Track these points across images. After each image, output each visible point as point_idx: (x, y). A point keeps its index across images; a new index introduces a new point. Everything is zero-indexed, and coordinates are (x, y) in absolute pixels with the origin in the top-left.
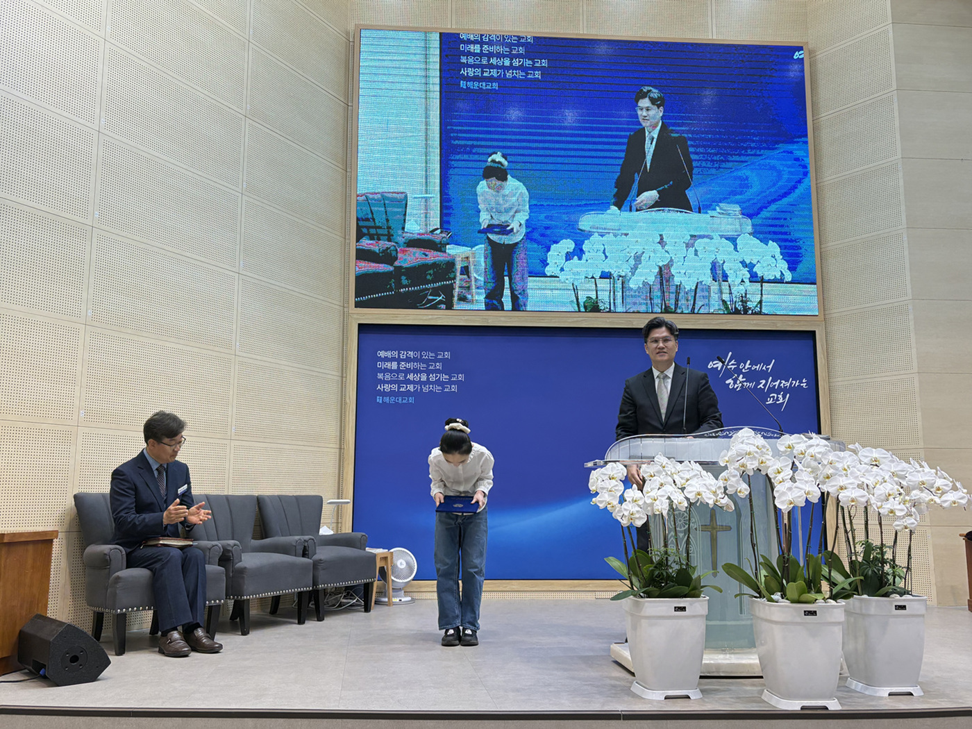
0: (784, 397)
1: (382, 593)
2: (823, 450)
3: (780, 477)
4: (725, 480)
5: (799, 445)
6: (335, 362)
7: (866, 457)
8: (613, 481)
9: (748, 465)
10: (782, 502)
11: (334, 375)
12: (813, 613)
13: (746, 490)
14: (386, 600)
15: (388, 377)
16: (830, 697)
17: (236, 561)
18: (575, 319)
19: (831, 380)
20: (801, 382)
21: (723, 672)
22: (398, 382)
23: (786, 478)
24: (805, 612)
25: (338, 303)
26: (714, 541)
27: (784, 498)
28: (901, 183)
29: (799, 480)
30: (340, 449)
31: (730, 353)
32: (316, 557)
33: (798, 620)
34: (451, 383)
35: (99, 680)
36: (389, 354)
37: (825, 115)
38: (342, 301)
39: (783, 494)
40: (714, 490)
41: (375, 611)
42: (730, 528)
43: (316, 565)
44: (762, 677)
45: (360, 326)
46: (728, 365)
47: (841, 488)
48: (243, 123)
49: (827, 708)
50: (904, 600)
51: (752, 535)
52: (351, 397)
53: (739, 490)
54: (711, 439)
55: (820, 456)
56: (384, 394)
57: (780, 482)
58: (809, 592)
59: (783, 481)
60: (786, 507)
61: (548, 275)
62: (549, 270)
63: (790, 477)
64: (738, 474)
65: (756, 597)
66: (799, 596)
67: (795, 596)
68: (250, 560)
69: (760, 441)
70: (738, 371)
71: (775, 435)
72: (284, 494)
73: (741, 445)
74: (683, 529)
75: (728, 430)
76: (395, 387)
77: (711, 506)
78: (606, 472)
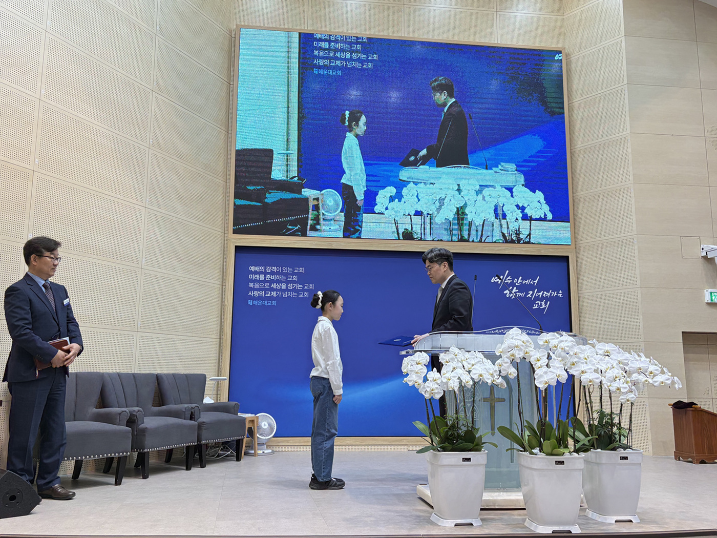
0: (546, 304)
1: (250, 446)
2: (570, 344)
3: (539, 364)
4: (500, 365)
5: (553, 341)
6: (217, 274)
7: (601, 349)
8: (419, 365)
9: (516, 355)
10: (540, 382)
11: (216, 284)
12: (562, 463)
13: (514, 373)
14: (253, 452)
15: (257, 286)
16: (573, 524)
17: (139, 423)
18: (396, 245)
19: (580, 292)
20: (559, 293)
21: (498, 506)
22: (265, 290)
23: (543, 364)
24: (556, 462)
25: (220, 230)
26: (492, 408)
27: (542, 379)
28: (630, 150)
29: (552, 366)
30: (220, 339)
31: (507, 271)
32: (200, 420)
33: (551, 468)
34: (304, 290)
35: (31, 514)
36: (258, 269)
37: (577, 100)
38: (223, 229)
39: (541, 376)
40: (492, 373)
41: (245, 460)
42: (503, 400)
43: (200, 426)
44: (525, 509)
45: (236, 247)
46: (505, 280)
47: (583, 372)
48: (151, 96)
49: (571, 532)
50: (626, 453)
51: (519, 405)
52: (229, 299)
53: (509, 373)
54: (491, 335)
55: (568, 349)
56: (254, 298)
57: (539, 368)
58: (559, 448)
59: (541, 367)
60: (542, 386)
61: (377, 212)
62: (377, 209)
63: (546, 363)
64: (509, 361)
65: (521, 451)
66: (552, 451)
67: (550, 451)
68: (150, 422)
69: (525, 337)
70: (513, 284)
71: (537, 333)
72: (176, 372)
73: (512, 340)
74: (470, 400)
75: (503, 329)
76: (262, 293)
77: (489, 385)
78: (414, 359)
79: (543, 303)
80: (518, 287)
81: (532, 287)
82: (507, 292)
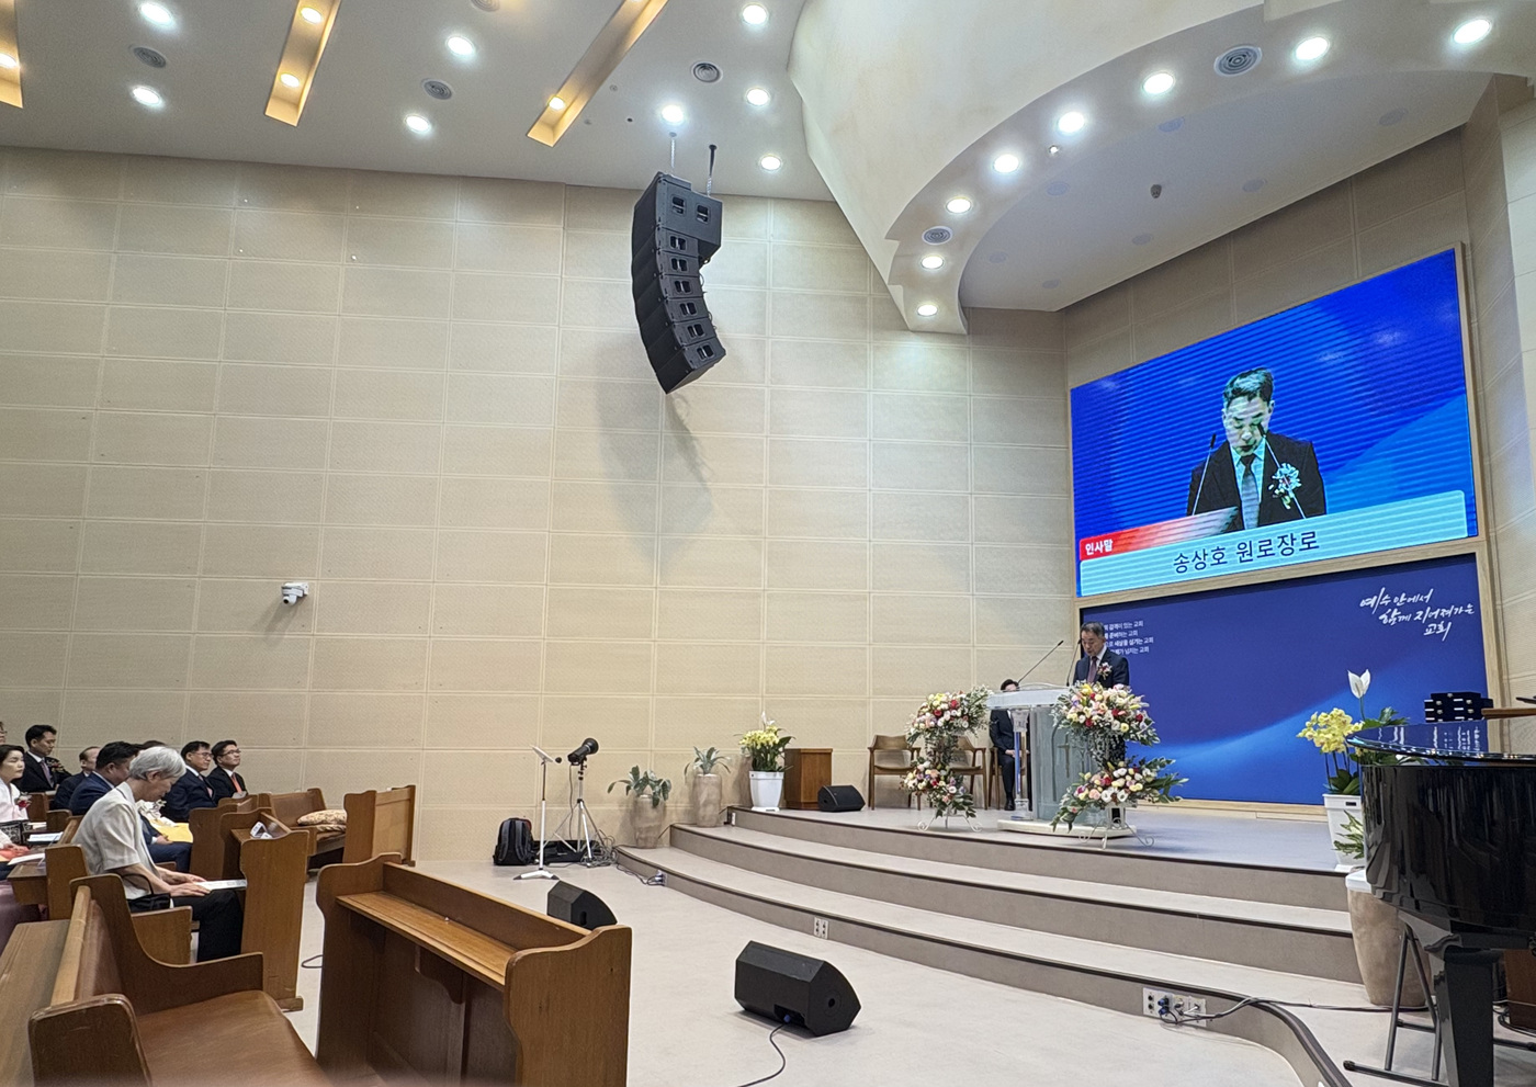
0: (1445, 626)
20: (1465, 608)
31: (1383, 589)
34: (1144, 645)
45: (1082, 610)
46: (1381, 600)
70: (1392, 606)
79: (1441, 626)
80: (1399, 609)
81: (1422, 606)
82: (1384, 617)
